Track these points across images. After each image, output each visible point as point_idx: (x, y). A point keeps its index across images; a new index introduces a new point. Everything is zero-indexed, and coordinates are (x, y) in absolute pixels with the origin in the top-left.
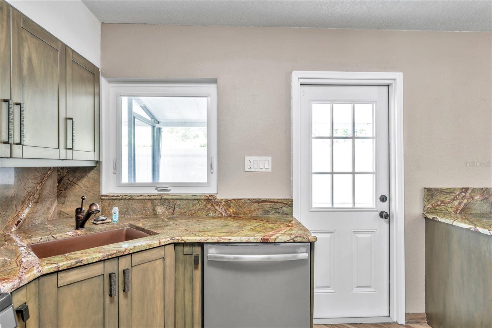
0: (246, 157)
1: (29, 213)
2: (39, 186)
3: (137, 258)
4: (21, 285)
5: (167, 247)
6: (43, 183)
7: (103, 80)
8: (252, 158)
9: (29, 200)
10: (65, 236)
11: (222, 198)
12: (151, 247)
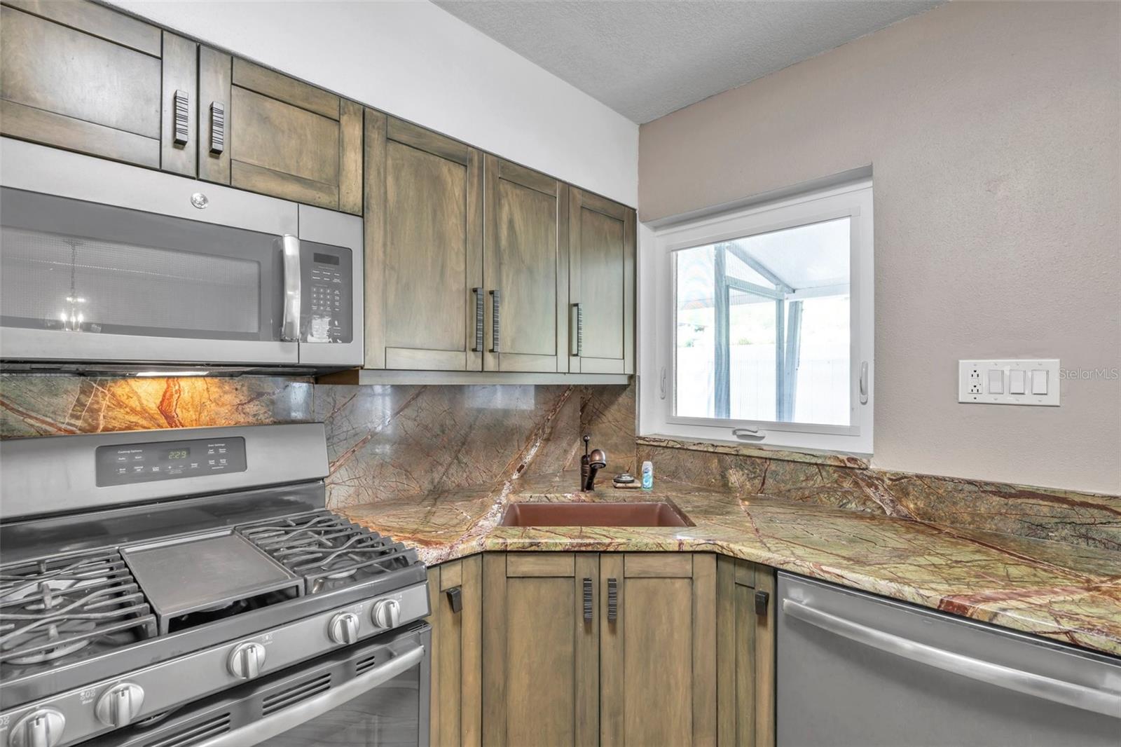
0: (961, 361)
1: (536, 456)
2: (551, 415)
3: (634, 565)
4: (451, 557)
5: (697, 557)
6: (558, 410)
7: (642, 229)
8: (985, 365)
9: (536, 435)
10: (563, 499)
11: (885, 469)
12: (661, 549)
